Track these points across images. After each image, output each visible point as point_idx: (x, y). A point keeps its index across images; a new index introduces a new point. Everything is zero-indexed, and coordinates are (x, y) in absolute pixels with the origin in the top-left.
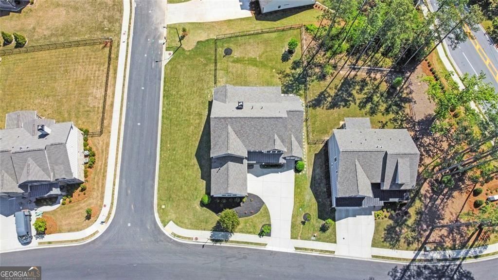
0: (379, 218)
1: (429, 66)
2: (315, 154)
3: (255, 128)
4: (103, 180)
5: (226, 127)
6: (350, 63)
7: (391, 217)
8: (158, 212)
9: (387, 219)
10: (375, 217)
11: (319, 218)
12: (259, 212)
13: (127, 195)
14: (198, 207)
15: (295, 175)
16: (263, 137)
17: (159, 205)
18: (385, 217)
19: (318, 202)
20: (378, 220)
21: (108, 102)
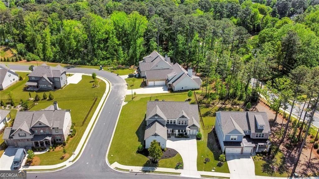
0: (256, 160)
1: (265, 104)
2: (208, 133)
3: (171, 107)
4: (77, 143)
5: (155, 106)
6: (221, 103)
7: (264, 159)
8: (108, 158)
9: (261, 160)
10: (253, 159)
11: (215, 160)
12: (175, 157)
13: (90, 150)
14: (135, 154)
15: (197, 141)
16: (176, 112)
17: (109, 155)
18: (260, 159)
19: (214, 153)
20: (255, 161)
21: (89, 116)
